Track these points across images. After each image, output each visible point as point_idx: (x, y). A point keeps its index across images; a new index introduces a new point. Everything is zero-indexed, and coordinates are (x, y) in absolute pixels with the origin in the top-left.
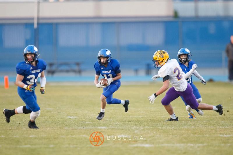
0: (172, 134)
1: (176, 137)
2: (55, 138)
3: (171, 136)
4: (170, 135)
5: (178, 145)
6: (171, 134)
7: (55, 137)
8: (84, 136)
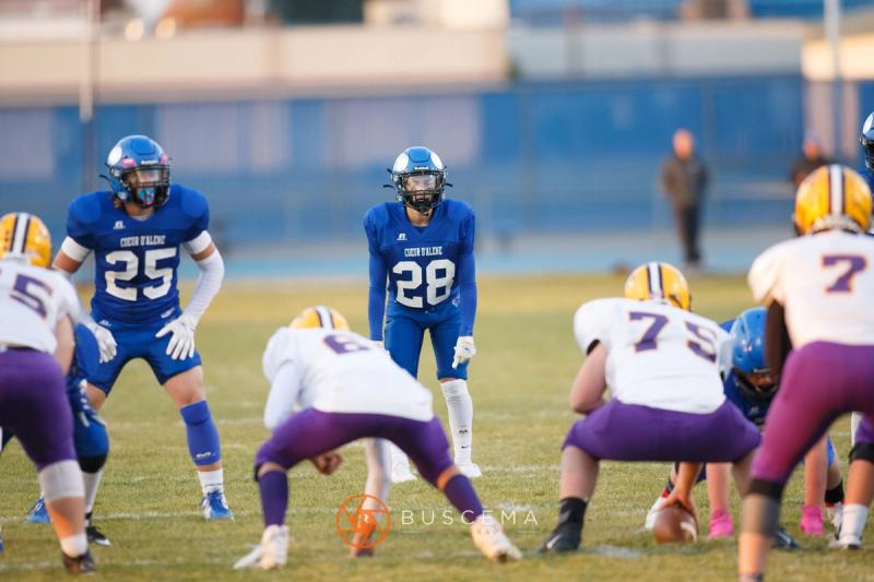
0: (504, 437)
1: (515, 444)
2: (148, 455)
3: (500, 441)
4: (497, 438)
5: (522, 469)
6: (499, 435)
7: (149, 450)
8: (235, 446)
